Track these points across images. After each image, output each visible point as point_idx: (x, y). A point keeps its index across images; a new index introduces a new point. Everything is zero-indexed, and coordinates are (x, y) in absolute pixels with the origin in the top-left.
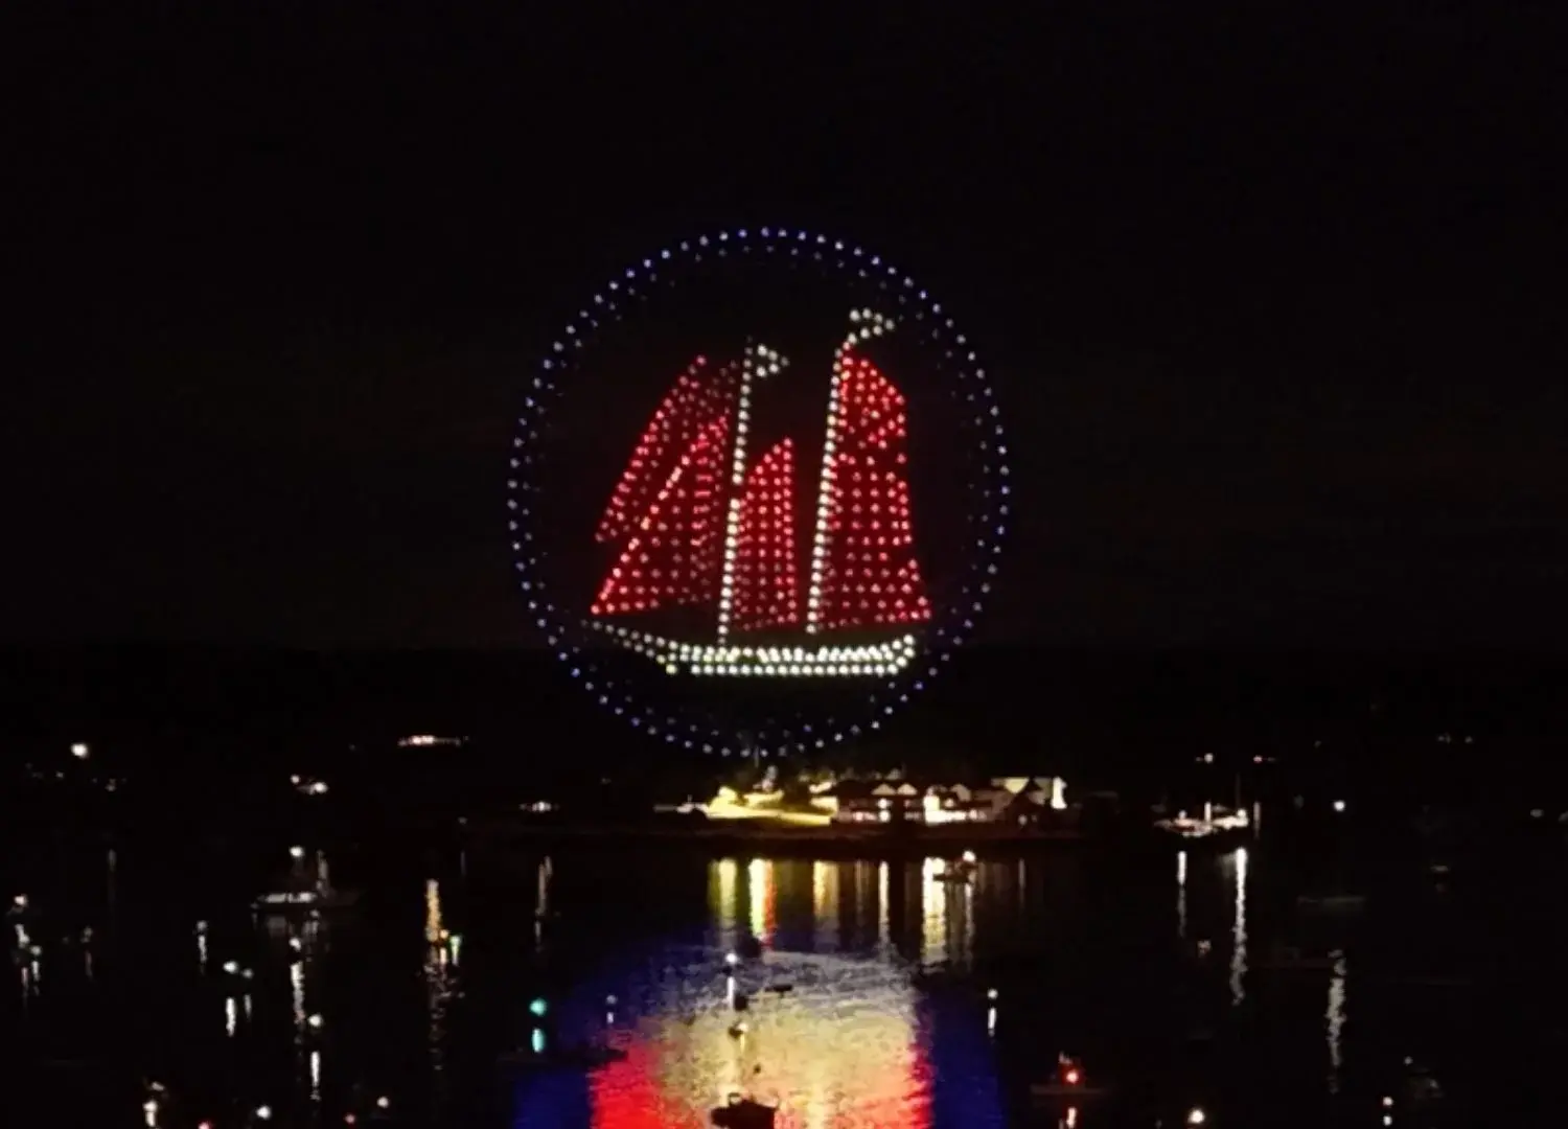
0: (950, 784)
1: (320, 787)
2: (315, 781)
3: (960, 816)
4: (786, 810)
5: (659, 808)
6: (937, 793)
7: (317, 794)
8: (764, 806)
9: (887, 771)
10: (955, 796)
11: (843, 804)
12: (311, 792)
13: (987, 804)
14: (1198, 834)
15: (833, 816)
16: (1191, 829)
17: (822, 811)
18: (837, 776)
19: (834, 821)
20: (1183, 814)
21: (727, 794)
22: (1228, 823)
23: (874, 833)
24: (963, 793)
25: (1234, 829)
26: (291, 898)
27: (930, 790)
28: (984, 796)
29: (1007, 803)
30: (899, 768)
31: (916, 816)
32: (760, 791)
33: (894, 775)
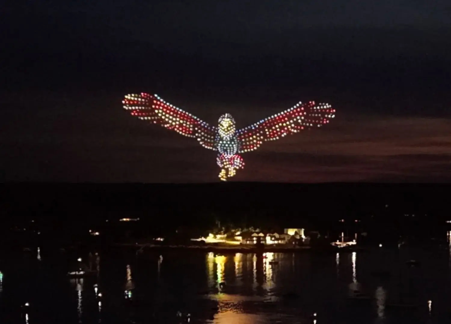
0: (273, 233)
1: (97, 233)
2: (96, 232)
3: (276, 242)
4: (228, 240)
5: (192, 240)
6: (269, 236)
7: (97, 235)
8: (221, 238)
9: (255, 229)
10: (274, 237)
11: (243, 239)
12: (95, 234)
13: (283, 239)
14: (342, 246)
15: (241, 242)
16: (340, 245)
17: (238, 241)
18: (241, 231)
19: (241, 244)
20: (338, 241)
21: (211, 235)
22: (350, 243)
23: (251, 247)
24: (277, 235)
25: (352, 245)
26: (77, 273)
27: (268, 235)
28: (282, 236)
29: (289, 238)
30: (259, 228)
31: (263, 242)
32: (220, 234)
33: (257, 230)
